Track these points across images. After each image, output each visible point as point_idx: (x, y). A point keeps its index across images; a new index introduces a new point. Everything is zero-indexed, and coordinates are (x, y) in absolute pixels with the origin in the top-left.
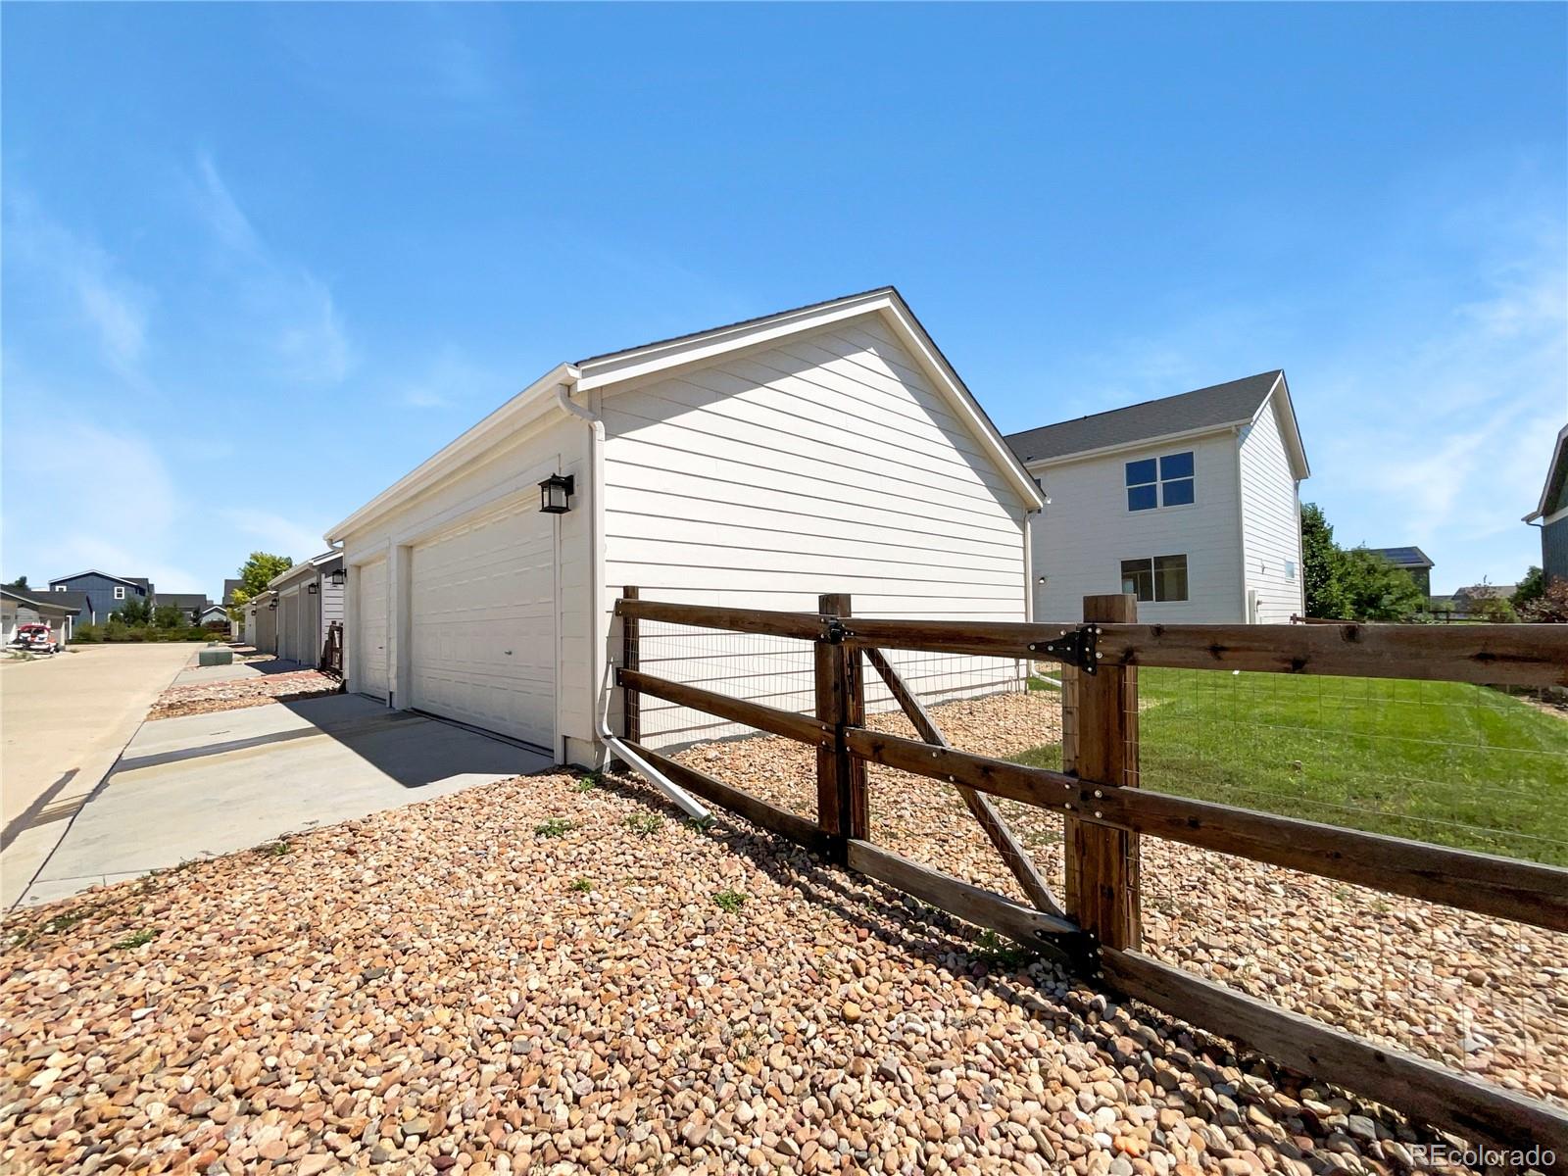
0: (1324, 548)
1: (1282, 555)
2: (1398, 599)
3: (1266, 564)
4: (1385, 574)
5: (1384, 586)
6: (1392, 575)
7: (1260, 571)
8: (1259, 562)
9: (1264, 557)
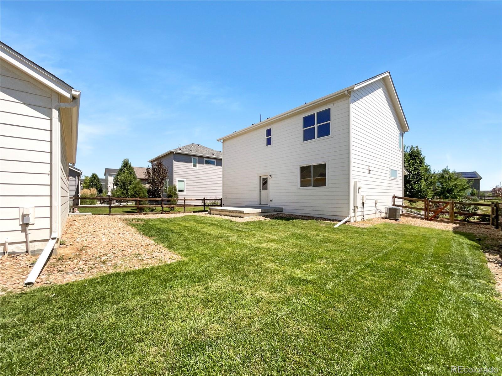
0: (420, 166)
1: (388, 166)
2: (460, 190)
3: (371, 169)
4: (455, 180)
5: (454, 185)
6: (459, 180)
7: (368, 171)
8: (367, 168)
9: (370, 165)
